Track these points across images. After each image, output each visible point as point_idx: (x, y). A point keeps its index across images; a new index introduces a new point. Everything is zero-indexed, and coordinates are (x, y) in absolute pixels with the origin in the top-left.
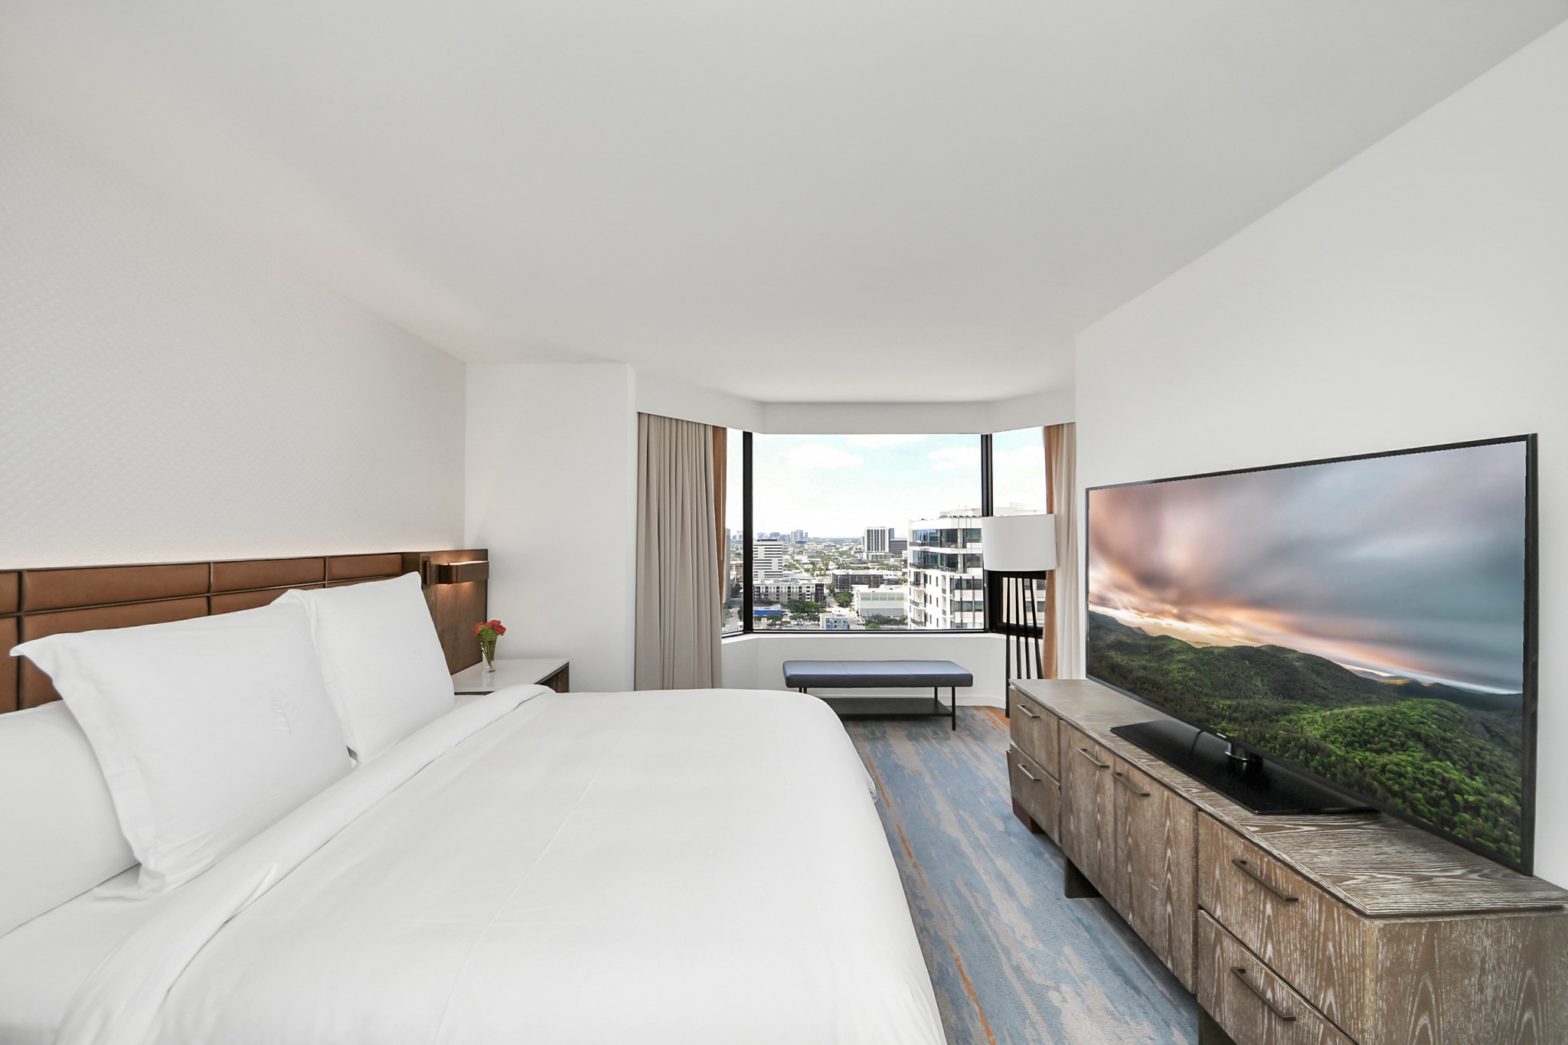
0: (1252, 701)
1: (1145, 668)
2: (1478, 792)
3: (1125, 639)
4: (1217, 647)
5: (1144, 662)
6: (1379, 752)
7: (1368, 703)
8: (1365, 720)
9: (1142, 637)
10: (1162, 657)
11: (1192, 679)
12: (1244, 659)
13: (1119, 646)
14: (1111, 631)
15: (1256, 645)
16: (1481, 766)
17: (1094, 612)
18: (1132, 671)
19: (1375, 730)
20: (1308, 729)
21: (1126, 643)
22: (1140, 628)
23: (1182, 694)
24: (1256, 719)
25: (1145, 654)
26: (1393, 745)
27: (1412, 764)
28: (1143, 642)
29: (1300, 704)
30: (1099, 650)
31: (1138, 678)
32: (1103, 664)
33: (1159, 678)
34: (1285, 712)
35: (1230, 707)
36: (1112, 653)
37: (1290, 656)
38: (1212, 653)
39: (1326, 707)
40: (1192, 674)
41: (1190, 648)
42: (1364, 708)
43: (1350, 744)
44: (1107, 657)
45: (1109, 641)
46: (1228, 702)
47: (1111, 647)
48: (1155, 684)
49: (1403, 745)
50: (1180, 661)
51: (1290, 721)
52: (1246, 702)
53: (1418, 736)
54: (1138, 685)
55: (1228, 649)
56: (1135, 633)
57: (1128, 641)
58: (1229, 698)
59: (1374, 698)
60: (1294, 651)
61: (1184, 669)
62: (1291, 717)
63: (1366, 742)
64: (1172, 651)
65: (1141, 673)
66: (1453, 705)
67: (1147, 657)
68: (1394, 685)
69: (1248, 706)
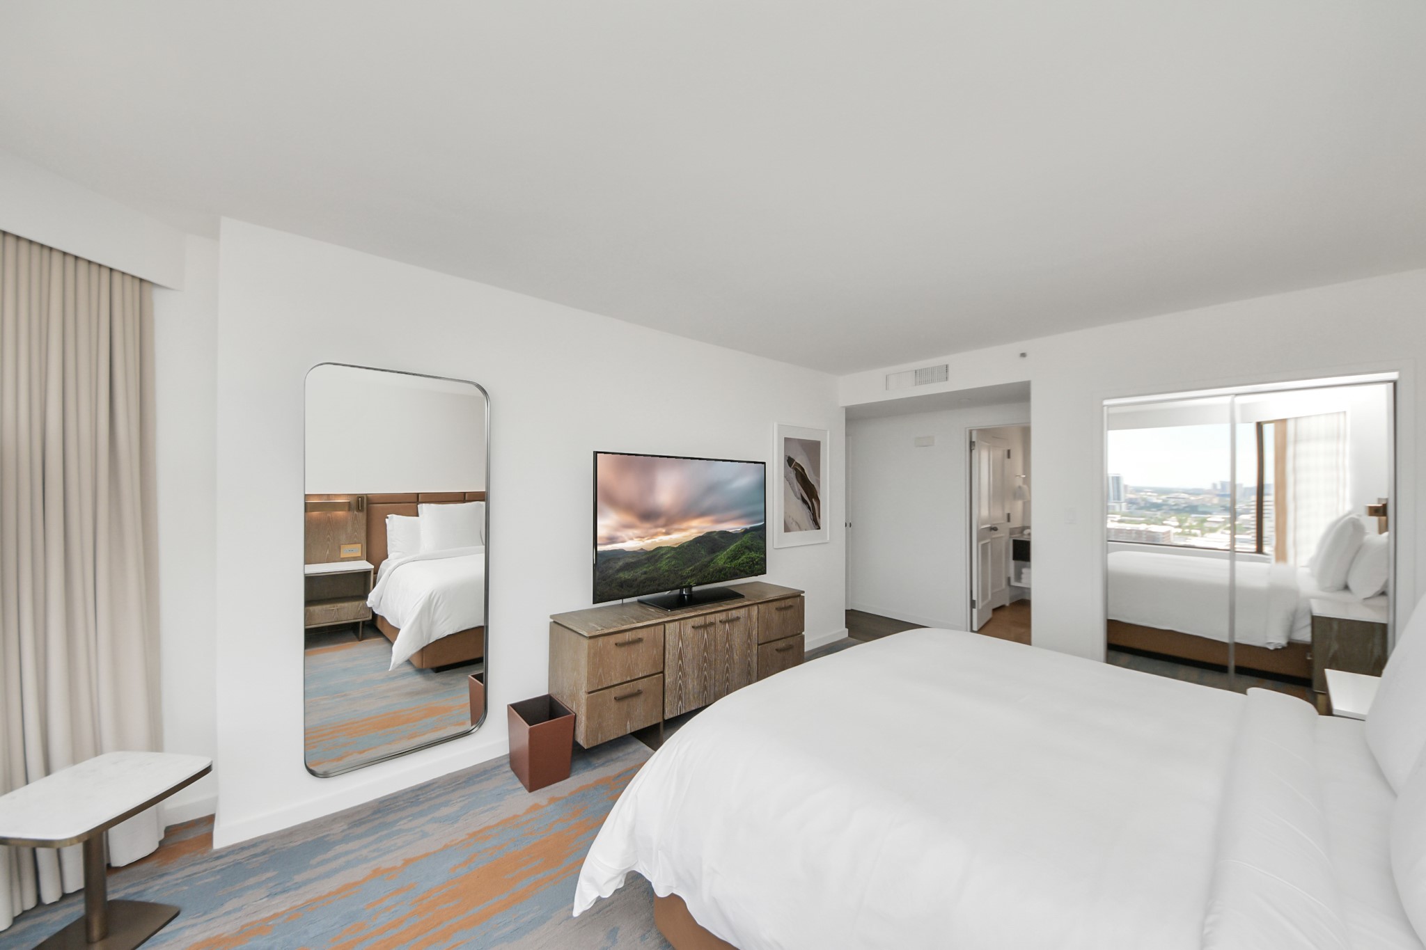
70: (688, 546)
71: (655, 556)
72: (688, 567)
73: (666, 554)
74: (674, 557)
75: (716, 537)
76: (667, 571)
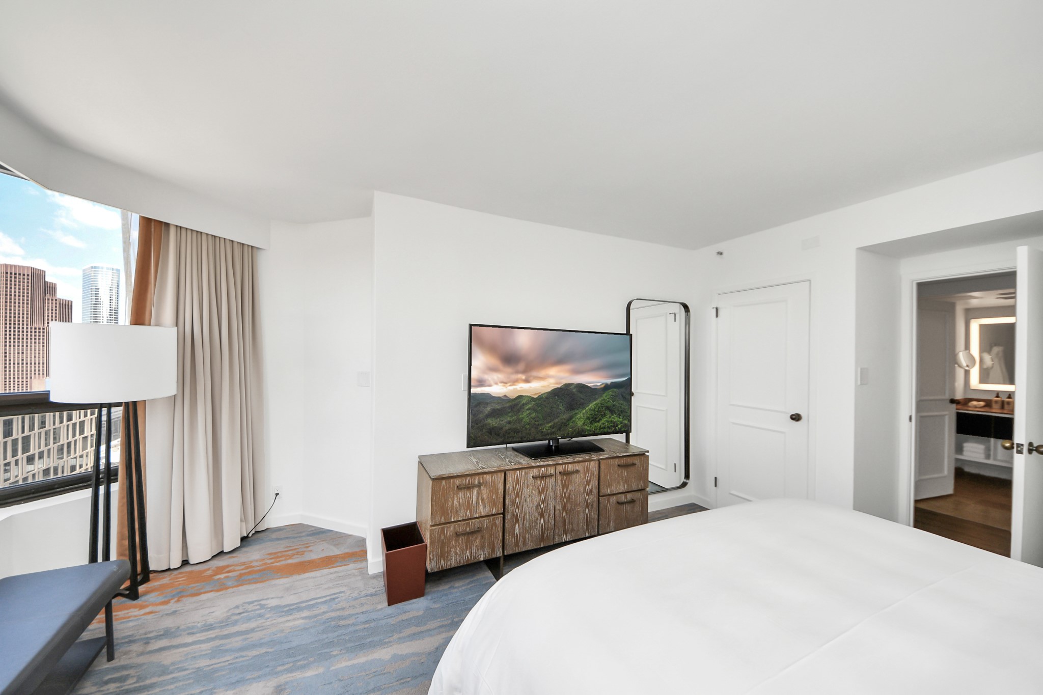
0: (559, 419)
1: (509, 423)
2: (621, 423)
3: (498, 407)
4: (544, 394)
5: (509, 419)
6: (598, 421)
7: (595, 400)
8: (595, 408)
9: (507, 401)
10: (519, 411)
11: (533, 419)
12: (555, 396)
13: (495, 413)
14: (487, 404)
15: (559, 386)
16: (622, 412)
17: (476, 393)
18: (502, 428)
19: (597, 411)
20: (578, 422)
21: (498, 409)
22: (505, 396)
23: (529, 430)
24: (561, 428)
25: (509, 412)
26: (602, 415)
27: (607, 421)
28: (508, 405)
29: (576, 411)
30: (481, 421)
31: (506, 432)
32: (484, 431)
33: (518, 426)
34: (571, 418)
35: (550, 427)
36: (489, 421)
37: (571, 387)
38: (542, 398)
39: (584, 408)
40: (533, 415)
41: (532, 399)
42: (594, 403)
43: (591, 423)
44: (486, 425)
45: (487, 412)
46: (550, 424)
47: (488, 416)
48: (516, 431)
49: (605, 413)
50: (528, 409)
51: (573, 423)
52: (557, 420)
53: (608, 408)
54: (507, 435)
55: (549, 393)
56: (504, 400)
57: (498, 408)
58: (550, 422)
59: (597, 396)
60: (572, 384)
61: (530, 414)
62: (573, 420)
63: (596, 418)
64: (523, 405)
65: (508, 427)
66: (615, 390)
67: (510, 414)
68: (602, 388)
69: (558, 422)
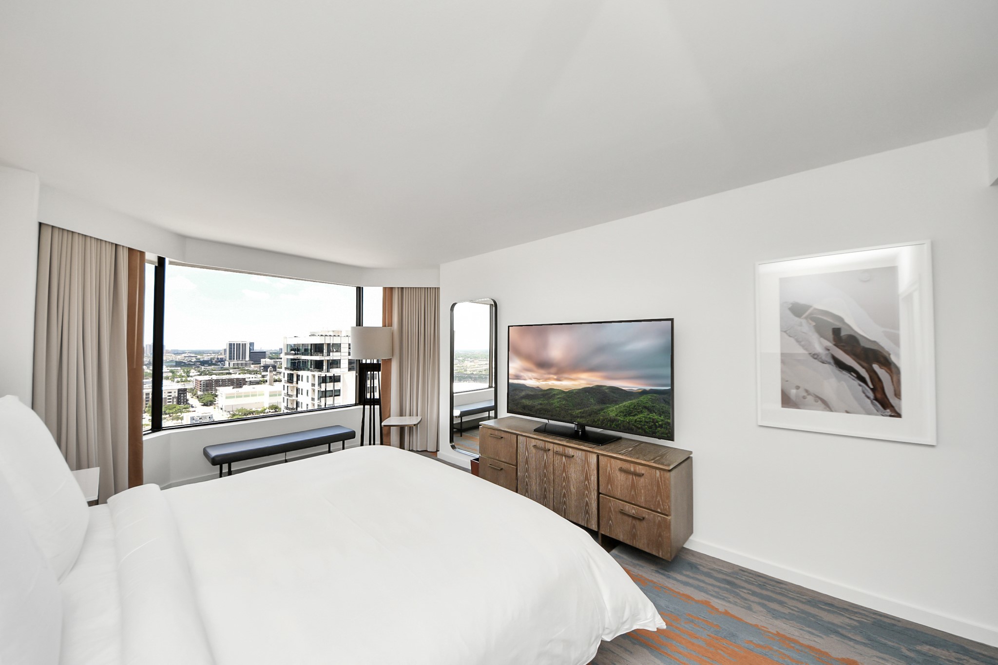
70: (576, 392)
71: (547, 394)
72: (578, 409)
73: (557, 395)
74: (564, 399)
75: (606, 391)
76: (558, 407)
